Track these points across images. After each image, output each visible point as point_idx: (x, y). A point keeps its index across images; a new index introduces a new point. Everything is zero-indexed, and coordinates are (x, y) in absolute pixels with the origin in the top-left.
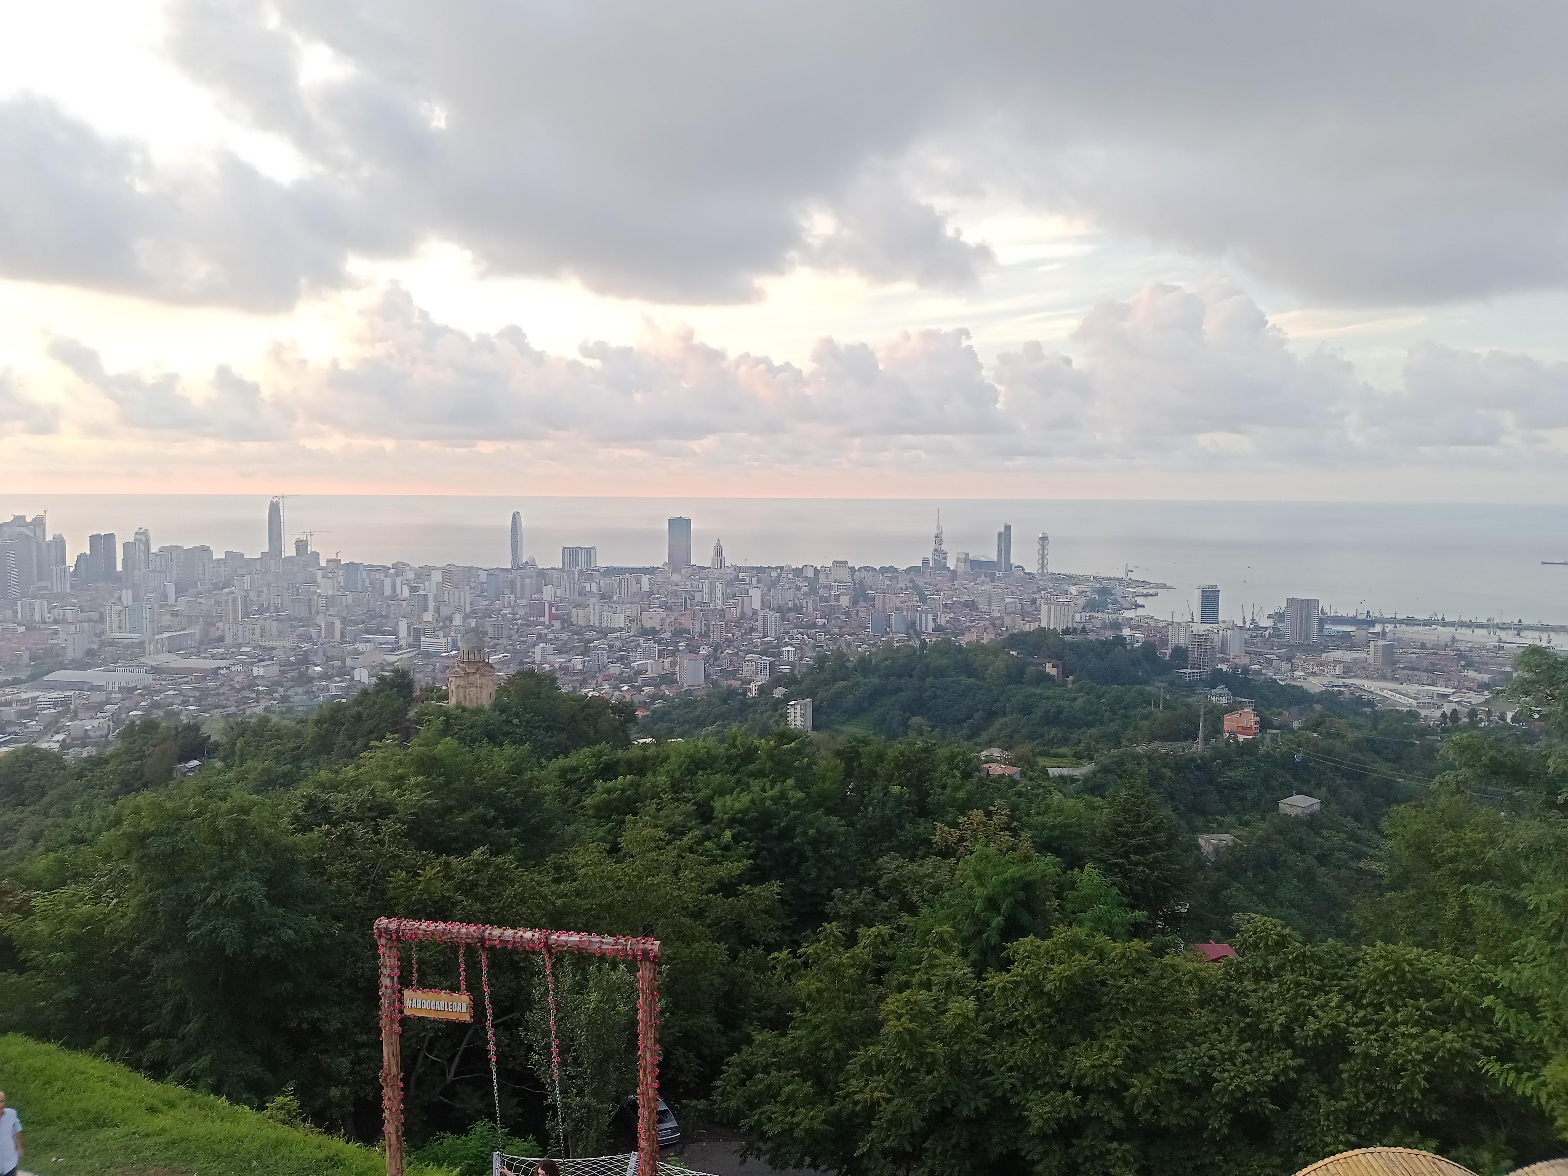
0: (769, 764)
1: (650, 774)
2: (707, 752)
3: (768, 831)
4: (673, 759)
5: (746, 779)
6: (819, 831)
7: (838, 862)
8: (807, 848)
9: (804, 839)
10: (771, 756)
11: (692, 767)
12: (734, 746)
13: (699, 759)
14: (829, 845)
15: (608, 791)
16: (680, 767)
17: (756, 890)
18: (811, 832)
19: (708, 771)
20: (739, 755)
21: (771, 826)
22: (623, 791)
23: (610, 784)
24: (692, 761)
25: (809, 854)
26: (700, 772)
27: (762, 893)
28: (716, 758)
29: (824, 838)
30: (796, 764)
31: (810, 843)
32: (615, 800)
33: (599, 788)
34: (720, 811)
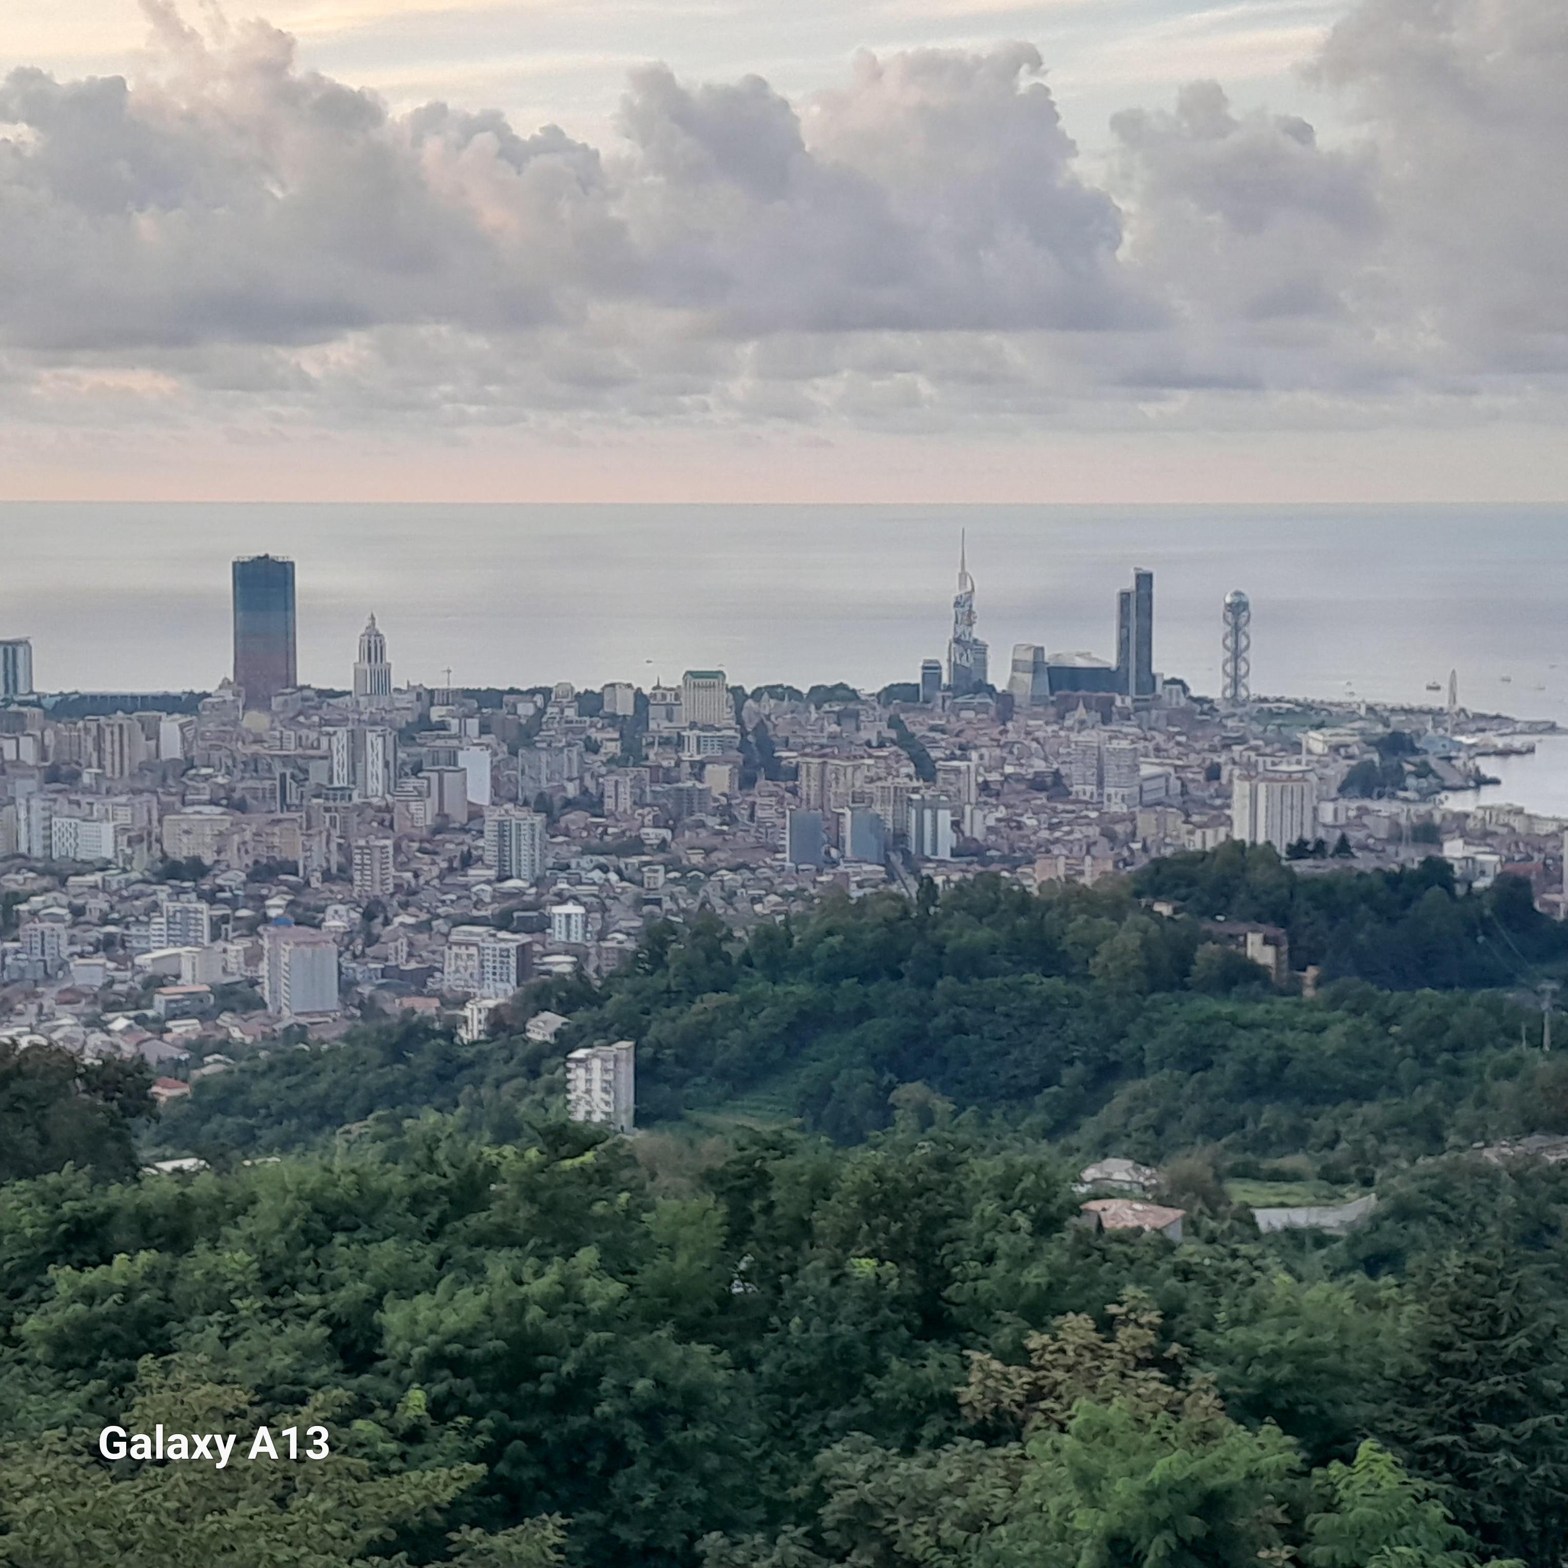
0: (526, 1211)
1: (201, 1247)
2: (359, 1186)
3: (528, 1387)
4: (265, 1204)
5: (463, 1253)
6: (660, 1384)
7: (712, 1462)
8: (632, 1427)
9: (621, 1405)
10: (530, 1192)
11: (318, 1225)
12: (432, 1164)
13: (337, 1202)
14: (689, 1420)
15: (89, 1297)
16: (285, 1224)
17: (499, 1540)
18: (642, 1385)
19: (360, 1235)
20: (442, 1190)
21: (535, 1375)
22: (128, 1293)
23: (92, 1276)
24: (316, 1210)
25: (635, 1444)
26: (340, 1238)
27: (514, 1549)
28: (384, 1196)
29: (675, 1402)
30: (599, 1208)
31: (635, 1415)
32: (106, 1318)
33: (62, 1287)
34: (398, 1339)
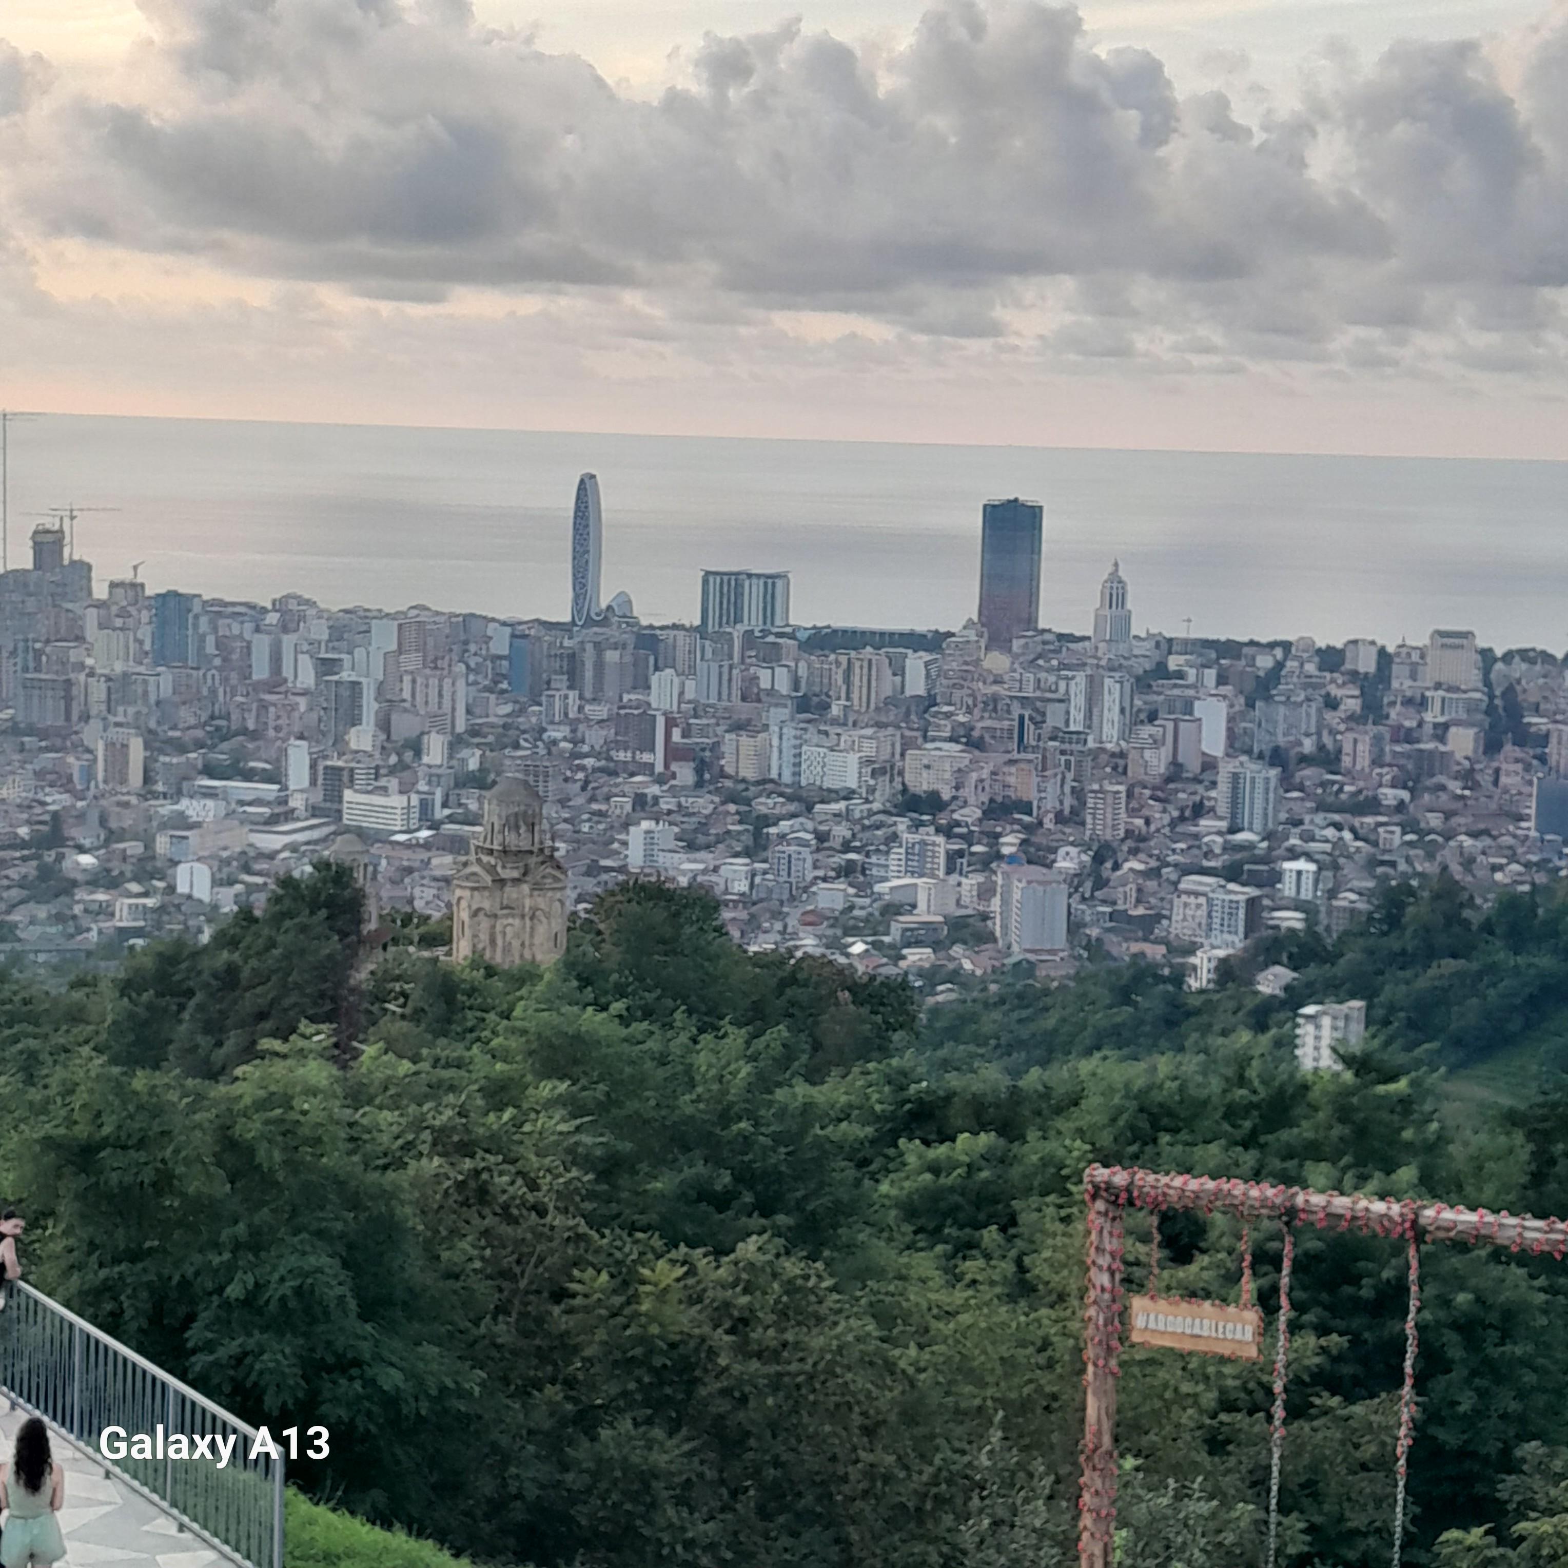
0: (1338, 1131)
1: (1032, 1135)
2: (1181, 1089)
3: (1348, 1290)
4: (1093, 1101)
5: (1276, 1164)
6: (1480, 1300)
7: (1530, 1378)
8: (1451, 1337)
9: (1442, 1314)
10: (1343, 1113)
11: (1143, 1124)
12: (1241, 1080)
13: (1161, 1105)
14: (1505, 1336)
15: (935, 1169)
16: (1114, 1120)
17: (1358, 1409)
18: (1462, 1298)
19: (1184, 1136)
20: (1253, 1106)
21: (1355, 1280)
22: (971, 1168)
23: (941, 1151)
24: (1141, 1110)
25: (1456, 1352)
26: (1165, 1138)
27: (1373, 1418)
28: (1205, 1103)
29: (1493, 1317)
30: (1408, 1134)
31: (1456, 1326)
32: (952, 1189)
33: (912, 1159)
34: (1222, 1235)
